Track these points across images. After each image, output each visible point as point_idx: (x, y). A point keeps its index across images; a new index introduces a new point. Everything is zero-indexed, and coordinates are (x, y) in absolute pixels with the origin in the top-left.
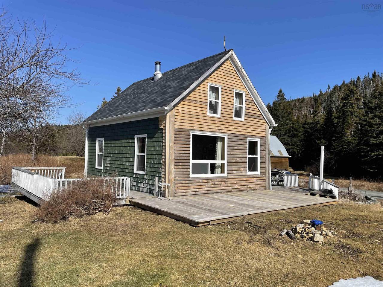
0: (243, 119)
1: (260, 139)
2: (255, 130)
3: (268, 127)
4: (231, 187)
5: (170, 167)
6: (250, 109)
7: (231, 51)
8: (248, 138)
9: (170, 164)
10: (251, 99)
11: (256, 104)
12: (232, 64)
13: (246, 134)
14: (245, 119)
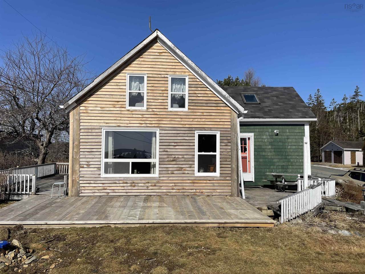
0: (186, 109)
1: (219, 132)
2: (209, 120)
3: (236, 116)
4: (165, 191)
5: (74, 166)
6: (199, 95)
7: (156, 31)
8: (196, 132)
9: (74, 163)
10: (201, 83)
11: (210, 89)
12: (164, 46)
13: (193, 126)
14: (189, 109)
